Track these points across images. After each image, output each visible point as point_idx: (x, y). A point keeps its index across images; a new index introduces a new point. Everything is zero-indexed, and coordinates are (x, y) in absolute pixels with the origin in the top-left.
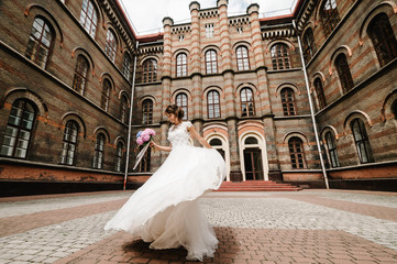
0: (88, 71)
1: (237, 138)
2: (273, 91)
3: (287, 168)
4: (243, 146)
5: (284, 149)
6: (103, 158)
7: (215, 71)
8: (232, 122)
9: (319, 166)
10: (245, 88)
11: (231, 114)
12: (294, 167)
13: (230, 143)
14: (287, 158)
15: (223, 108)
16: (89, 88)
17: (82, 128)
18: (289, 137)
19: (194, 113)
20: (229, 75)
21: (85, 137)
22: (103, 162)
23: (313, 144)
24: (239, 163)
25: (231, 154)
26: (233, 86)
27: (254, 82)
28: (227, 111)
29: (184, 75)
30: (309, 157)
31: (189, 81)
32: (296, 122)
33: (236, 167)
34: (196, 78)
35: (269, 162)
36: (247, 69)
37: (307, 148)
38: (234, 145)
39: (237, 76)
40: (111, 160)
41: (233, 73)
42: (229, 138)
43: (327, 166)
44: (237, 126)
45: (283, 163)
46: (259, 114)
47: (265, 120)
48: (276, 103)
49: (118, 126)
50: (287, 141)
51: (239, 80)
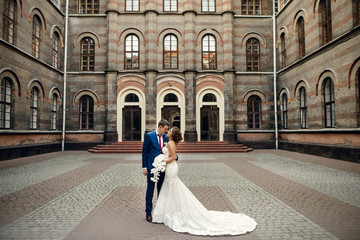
0: (15, 10)
1: (195, 94)
2: (239, 40)
3: (243, 128)
4: (200, 103)
5: (243, 108)
6: (38, 116)
7: (174, 9)
8: (190, 76)
9: (273, 127)
10: (208, 34)
11: (190, 66)
12: (250, 127)
13: (187, 101)
14: (244, 117)
15: (181, 58)
16: (19, 33)
17: (16, 85)
18: (249, 95)
19: (147, 62)
20: (190, 17)
21: (20, 94)
22: (38, 121)
23: (271, 103)
24: (194, 123)
25: (187, 112)
26: (194, 32)
27: (219, 28)
28: (186, 62)
29: (136, 9)
30: (265, 118)
31: (141, 18)
32: (258, 79)
33: (191, 127)
34: (151, 16)
35: (226, 122)
36: (212, 9)
37: (265, 108)
38: (191, 103)
39: (200, 19)
40: (47, 118)
41: (196, 14)
42: (186, 94)
43: (279, 127)
44: (195, 80)
45: (240, 123)
46: (221, 68)
47: (226, 75)
48: (240, 55)
49: (52, 74)
50: (246, 100)
51: (202, 24)
